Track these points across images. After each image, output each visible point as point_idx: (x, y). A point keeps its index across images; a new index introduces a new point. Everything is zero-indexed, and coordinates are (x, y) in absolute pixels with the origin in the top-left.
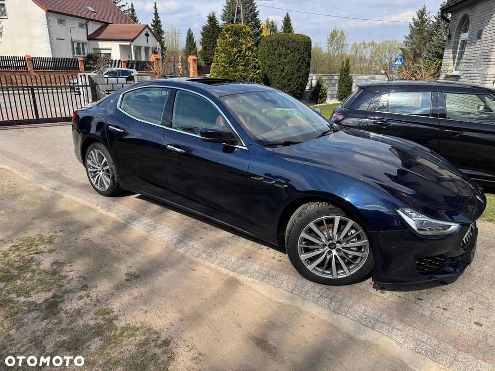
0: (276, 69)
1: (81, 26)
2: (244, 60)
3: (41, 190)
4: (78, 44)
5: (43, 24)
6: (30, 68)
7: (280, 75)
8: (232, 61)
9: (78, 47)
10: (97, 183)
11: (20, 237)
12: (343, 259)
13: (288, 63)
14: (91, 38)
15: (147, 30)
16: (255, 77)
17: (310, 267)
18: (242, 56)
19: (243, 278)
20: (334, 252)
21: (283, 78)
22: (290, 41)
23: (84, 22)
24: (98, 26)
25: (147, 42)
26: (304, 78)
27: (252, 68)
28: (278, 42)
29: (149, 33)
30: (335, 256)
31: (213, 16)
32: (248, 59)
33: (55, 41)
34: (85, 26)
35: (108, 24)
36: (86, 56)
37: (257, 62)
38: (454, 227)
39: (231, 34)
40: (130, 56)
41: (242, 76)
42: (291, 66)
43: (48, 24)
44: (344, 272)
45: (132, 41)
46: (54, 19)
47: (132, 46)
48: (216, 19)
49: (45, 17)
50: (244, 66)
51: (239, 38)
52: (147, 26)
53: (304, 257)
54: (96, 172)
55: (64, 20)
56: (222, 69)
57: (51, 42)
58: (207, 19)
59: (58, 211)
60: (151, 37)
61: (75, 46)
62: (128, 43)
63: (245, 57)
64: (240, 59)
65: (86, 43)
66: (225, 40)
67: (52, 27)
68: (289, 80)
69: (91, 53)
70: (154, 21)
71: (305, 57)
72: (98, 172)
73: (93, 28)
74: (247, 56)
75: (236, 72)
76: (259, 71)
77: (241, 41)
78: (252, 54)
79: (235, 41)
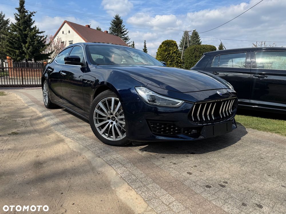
2: (171, 59)
8: (164, 59)
12: (119, 128)
17: (101, 132)
18: (170, 56)
22: (202, 48)
27: (176, 63)
28: (195, 49)
30: (114, 125)
32: (174, 58)
37: (179, 60)
44: (120, 137)
50: (171, 61)
51: (169, 47)
53: (97, 125)
63: (172, 57)
64: (169, 58)
66: (161, 49)
70: (143, 49)
74: (173, 56)
76: (180, 64)
77: (170, 48)
78: (176, 55)
79: (166, 49)
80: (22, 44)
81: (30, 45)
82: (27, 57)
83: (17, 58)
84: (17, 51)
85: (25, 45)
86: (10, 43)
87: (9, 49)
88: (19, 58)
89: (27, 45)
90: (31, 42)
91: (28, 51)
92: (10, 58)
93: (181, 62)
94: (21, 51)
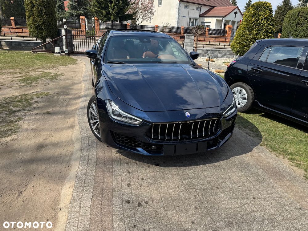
1: (197, 8)
5: (176, 8)
8: (249, 27)
13: (303, 30)
14: (201, 16)
15: (237, 10)
17: (94, 128)
23: (199, 6)
24: (208, 8)
25: (235, 18)
27: (265, 32)
29: (238, 12)
32: (263, 26)
33: (180, 18)
34: (199, 9)
35: (214, 7)
36: (196, 26)
40: (221, 27)
42: (306, 32)
43: (179, 8)
45: (224, 17)
46: (183, 5)
47: (223, 20)
49: (178, 4)
51: (259, 12)
52: (237, 7)
55: (188, 6)
56: (242, 32)
57: (178, 18)
61: (192, 20)
62: (221, 19)
64: (256, 26)
65: (198, 19)
67: (181, 10)
69: (199, 24)
73: (204, 9)
75: (250, 35)
76: (270, 35)
79: (255, 13)
80: (109, 4)
81: (115, 5)
82: (112, 18)
83: (103, 19)
84: (104, 12)
85: (111, 5)
86: (98, 3)
87: (97, 10)
88: (105, 19)
89: (112, 5)
90: (117, 2)
91: (113, 12)
92: (98, 19)
93: (272, 31)
94: (107, 11)
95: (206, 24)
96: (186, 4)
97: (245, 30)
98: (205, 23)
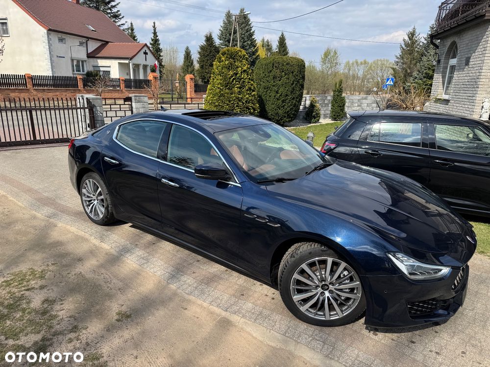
0: (271, 91)
1: (81, 44)
2: (239, 82)
3: (35, 217)
4: (78, 61)
5: (44, 42)
6: (29, 86)
7: (275, 96)
8: (227, 83)
9: (78, 65)
10: (91, 212)
11: (12, 271)
12: (336, 300)
13: (283, 85)
14: (90, 56)
15: (145, 48)
16: (250, 98)
17: (303, 309)
18: (238, 79)
19: (235, 318)
20: (327, 294)
21: (278, 99)
22: (285, 64)
23: (84, 40)
24: (98, 44)
25: (146, 60)
26: (298, 100)
27: (247, 90)
28: (273, 65)
29: (148, 51)
30: (328, 297)
31: (211, 36)
32: (244, 82)
33: (55, 58)
34: (85, 45)
35: (107, 42)
36: (85, 72)
37: (252, 85)
38: (445, 270)
39: (227, 57)
40: (129, 74)
41: (238, 98)
42: (286, 88)
43: (49, 43)
44: (337, 314)
45: (131, 59)
46: (55, 37)
47: (131, 64)
48: (213, 38)
49: (46, 36)
50: (240, 88)
51: (235, 62)
52: (146, 45)
53: (297, 298)
54: (91, 200)
55: (64, 39)
56: (218, 90)
57: (51, 60)
58: (205, 39)
59: (51, 241)
60: (150, 56)
61: (75, 63)
62: (127, 61)
63: (240, 79)
64: (236, 81)
65: (86, 61)
66: (221, 63)
67: (53, 45)
68: (283, 101)
69: (90, 70)
70: (152, 40)
71: (299, 79)
72: (92, 201)
73: (93, 46)
74: (243, 78)
75: (232, 94)
76: (254, 93)
77: (237, 64)
78: (248, 76)
79: (231, 64)
95: (102, 69)
96: (60, 36)
97: (222, 86)
98: (100, 68)
